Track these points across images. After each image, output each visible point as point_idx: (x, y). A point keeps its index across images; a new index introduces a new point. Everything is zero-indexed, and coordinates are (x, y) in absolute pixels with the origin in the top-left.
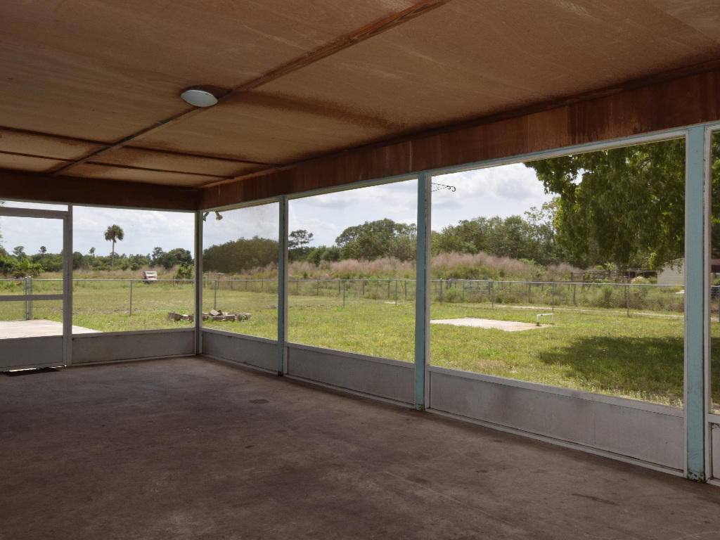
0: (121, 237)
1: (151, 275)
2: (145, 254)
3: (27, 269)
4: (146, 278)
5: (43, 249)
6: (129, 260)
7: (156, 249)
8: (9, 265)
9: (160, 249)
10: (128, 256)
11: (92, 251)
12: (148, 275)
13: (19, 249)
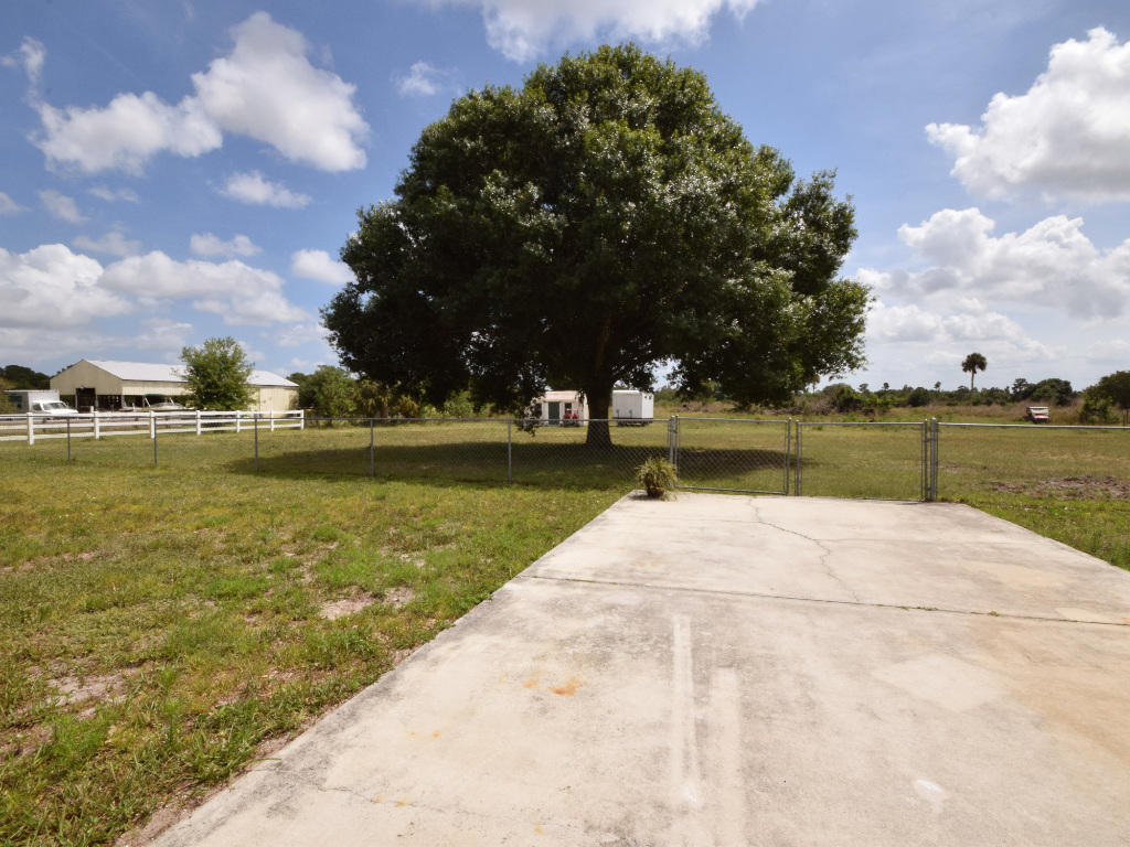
0: (982, 366)
1: (1038, 412)
2: (1002, 388)
3: (876, 405)
4: (1030, 415)
5: (886, 385)
6: (981, 394)
7: (1017, 380)
8: (858, 401)
9: (1024, 380)
10: (980, 390)
11: (938, 385)
12: (1034, 411)
13: (864, 387)
